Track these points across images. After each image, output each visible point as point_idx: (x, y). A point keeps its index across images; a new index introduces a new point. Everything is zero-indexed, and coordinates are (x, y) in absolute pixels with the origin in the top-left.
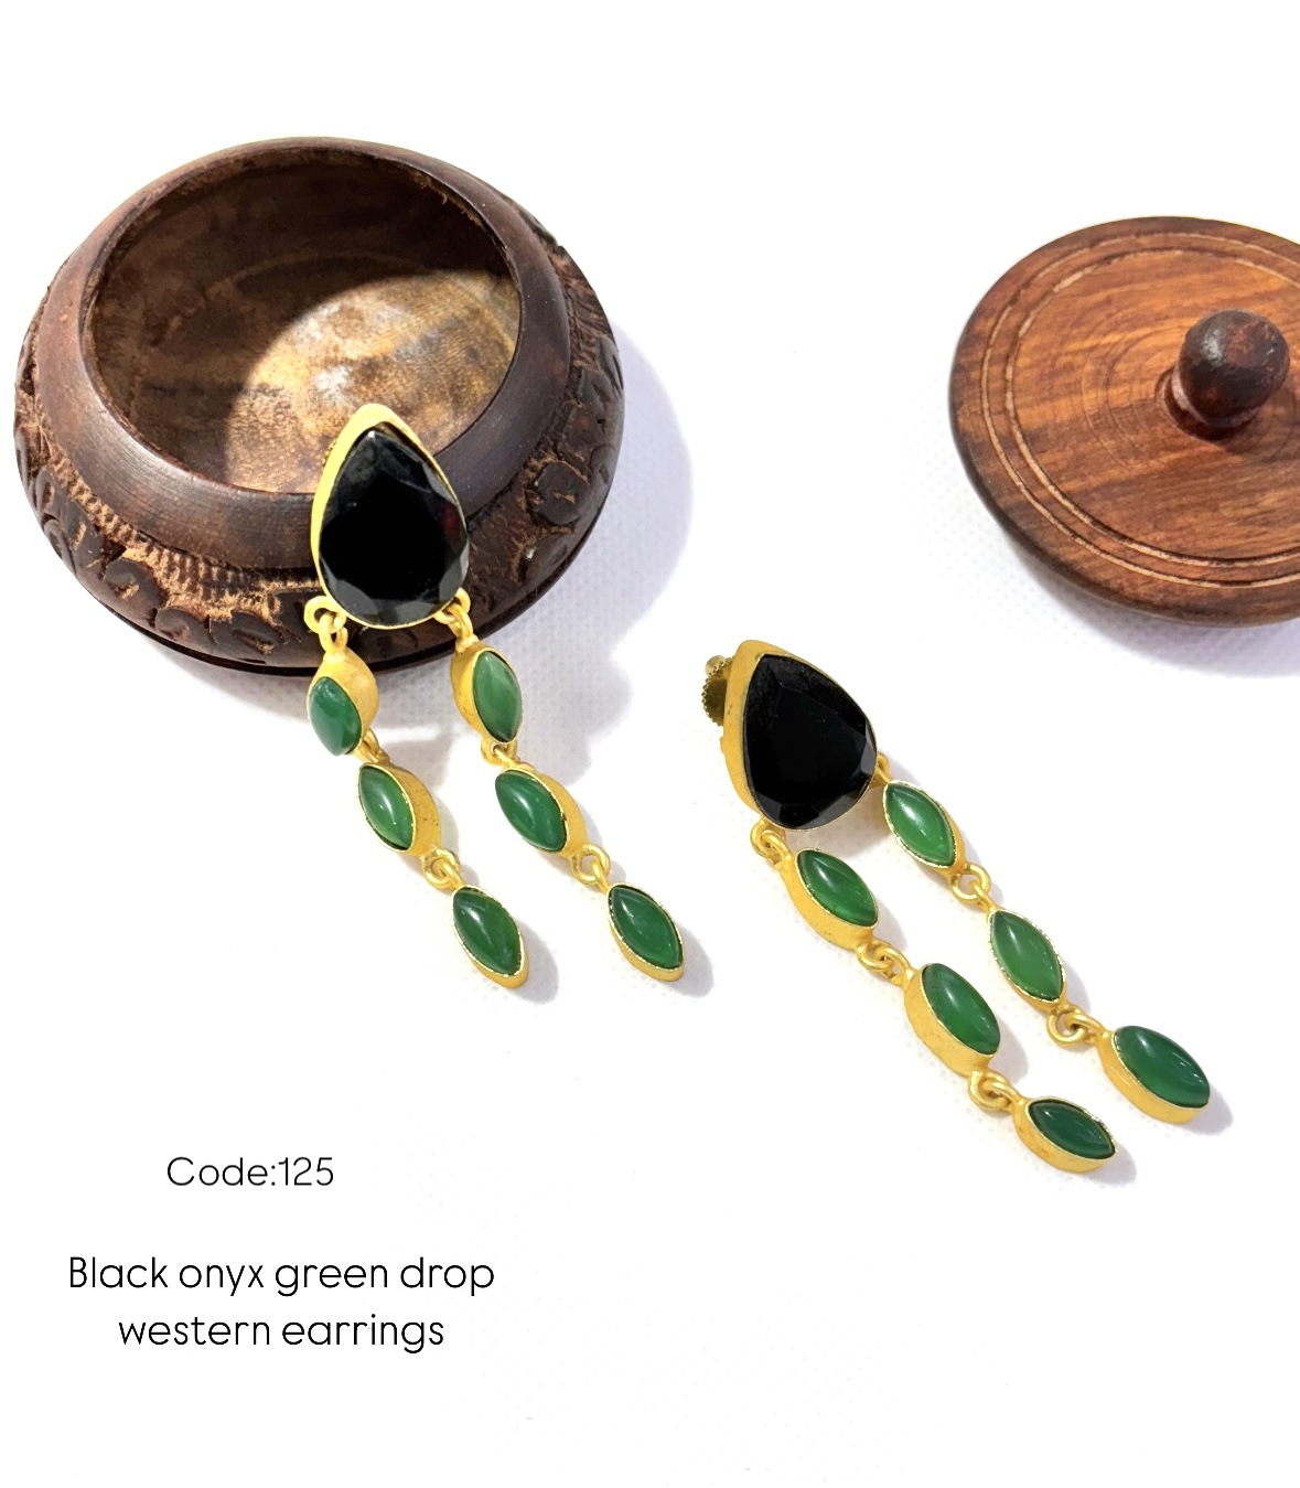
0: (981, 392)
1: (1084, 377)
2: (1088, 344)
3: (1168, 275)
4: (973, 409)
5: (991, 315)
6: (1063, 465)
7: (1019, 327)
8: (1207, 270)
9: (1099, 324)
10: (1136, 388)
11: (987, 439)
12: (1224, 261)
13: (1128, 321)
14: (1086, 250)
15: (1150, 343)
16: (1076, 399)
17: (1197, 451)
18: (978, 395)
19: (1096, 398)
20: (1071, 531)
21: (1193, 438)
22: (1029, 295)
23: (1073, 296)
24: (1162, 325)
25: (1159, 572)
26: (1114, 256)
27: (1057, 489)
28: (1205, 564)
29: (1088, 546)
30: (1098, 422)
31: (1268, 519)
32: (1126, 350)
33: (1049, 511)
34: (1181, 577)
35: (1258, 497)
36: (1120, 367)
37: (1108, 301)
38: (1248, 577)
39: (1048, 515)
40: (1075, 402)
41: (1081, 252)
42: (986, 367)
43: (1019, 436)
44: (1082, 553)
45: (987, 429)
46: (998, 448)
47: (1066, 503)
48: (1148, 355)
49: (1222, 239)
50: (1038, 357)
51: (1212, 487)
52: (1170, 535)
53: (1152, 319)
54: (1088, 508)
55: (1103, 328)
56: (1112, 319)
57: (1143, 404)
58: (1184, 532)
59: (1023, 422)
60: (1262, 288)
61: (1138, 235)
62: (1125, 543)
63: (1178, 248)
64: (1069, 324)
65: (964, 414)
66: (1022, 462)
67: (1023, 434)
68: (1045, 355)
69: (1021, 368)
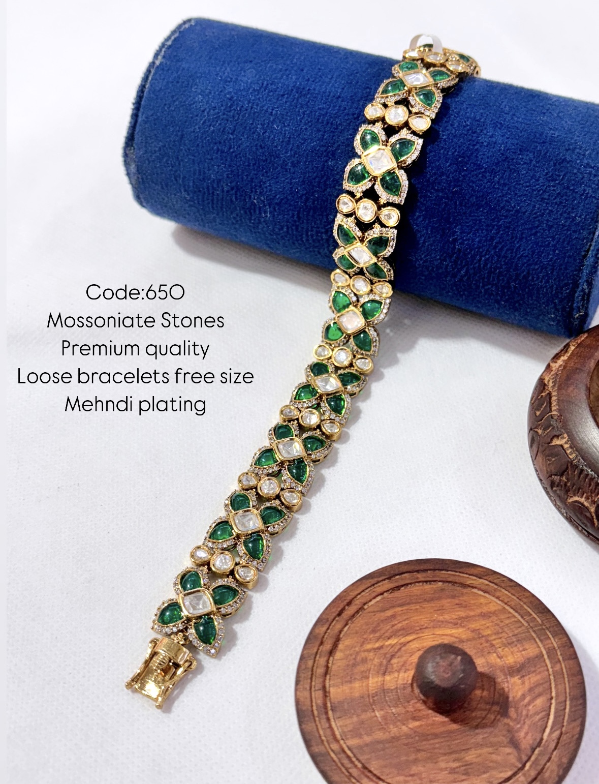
1: (372, 667)
2: (377, 645)
3: (432, 600)
4: (305, 686)
5: (326, 622)
6: (350, 727)
7: (340, 632)
8: (453, 597)
9: (387, 631)
10: (402, 675)
11: (310, 708)
12: (465, 590)
13: (404, 629)
14: (386, 581)
15: (415, 645)
17: (430, 721)
18: (310, 676)
19: (377, 682)
20: (349, 773)
21: (430, 711)
22: (350, 610)
23: (374, 612)
24: (423, 633)
26: (402, 586)
27: (345, 743)
30: (375, 698)
32: (400, 649)
33: (339, 758)
35: (463, 754)
36: (394, 661)
37: (394, 616)
39: (338, 761)
40: (364, 684)
41: (384, 582)
42: (318, 658)
43: (329, 705)
45: (311, 700)
46: (316, 713)
47: (349, 753)
48: (412, 654)
49: (467, 576)
50: (348, 652)
51: (437, 746)
53: (418, 628)
54: (361, 758)
55: (388, 634)
56: (395, 627)
57: (404, 687)
59: (332, 696)
60: (485, 609)
61: (418, 571)
63: (439, 581)
64: (369, 631)
65: (301, 688)
66: (328, 723)
67: (331, 703)
68: (352, 651)
69: (337, 660)
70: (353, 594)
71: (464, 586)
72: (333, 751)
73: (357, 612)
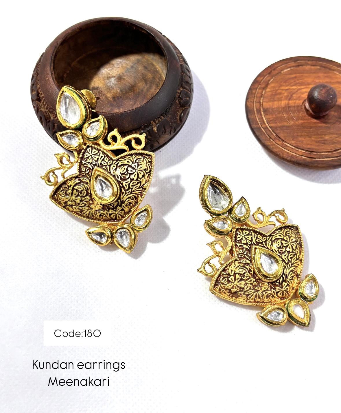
0: (255, 96)
1: (283, 96)
2: (287, 88)
3: (314, 73)
4: (251, 101)
5: (263, 76)
6: (272, 119)
7: (269, 81)
8: (325, 73)
9: (292, 83)
10: (297, 102)
11: (253, 109)
12: (330, 71)
13: (300, 83)
14: (293, 63)
15: (304, 90)
16: (280, 102)
18: (254, 97)
19: (286, 103)
20: (270, 137)
21: (309, 117)
22: (274, 72)
23: (286, 74)
24: (309, 86)
25: (291, 152)
26: (300, 65)
27: (269, 125)
28: (304, 151)
29: (273, 142)
30: (284, 109)
31: (325, 142)
32: (297, 91)
33: (265, 131)
34: (296, 154)
35: (323, 136)
36: (294, 95)
37: (296, 77)
38: (315, 157)
39: (264, 132)
41: (291, 63)
42: (258, 90)
43: (262, 110)
44: (271, 143)
45: (254, 106)
46: (256, 112)
47: (270, 129)
48: (303, 93)
49: (331, 66)
50: (272, 89)
51: (311, 131)
52: (296, 142)
54: (276, 131)
55: (292, 84)
56: (295, 82)
57: (298, 106)
58: (300, 142)
59: (264, 106)
60: (339, 80)
61: (308, 60)
62: (284, 143)
63: (318, 66)
64: (283, 82)
65: (249, 101)
66: (261, 117)
67: (263, 109)
68: (274, 89)
69: (267, 92)
70: (276, 66)
71: (330, 69)
72: (262, 127)
73: (278, 74)
